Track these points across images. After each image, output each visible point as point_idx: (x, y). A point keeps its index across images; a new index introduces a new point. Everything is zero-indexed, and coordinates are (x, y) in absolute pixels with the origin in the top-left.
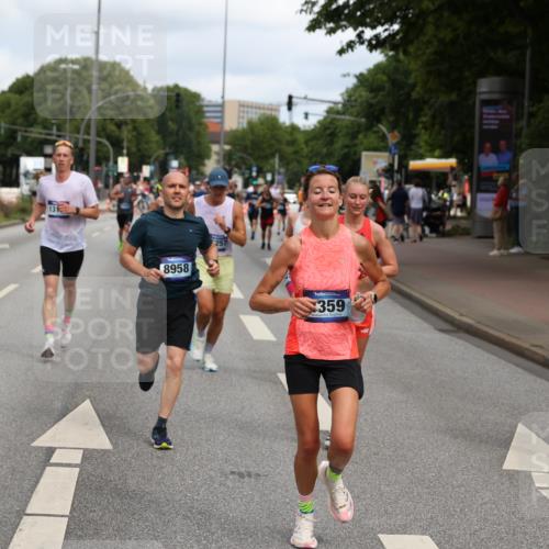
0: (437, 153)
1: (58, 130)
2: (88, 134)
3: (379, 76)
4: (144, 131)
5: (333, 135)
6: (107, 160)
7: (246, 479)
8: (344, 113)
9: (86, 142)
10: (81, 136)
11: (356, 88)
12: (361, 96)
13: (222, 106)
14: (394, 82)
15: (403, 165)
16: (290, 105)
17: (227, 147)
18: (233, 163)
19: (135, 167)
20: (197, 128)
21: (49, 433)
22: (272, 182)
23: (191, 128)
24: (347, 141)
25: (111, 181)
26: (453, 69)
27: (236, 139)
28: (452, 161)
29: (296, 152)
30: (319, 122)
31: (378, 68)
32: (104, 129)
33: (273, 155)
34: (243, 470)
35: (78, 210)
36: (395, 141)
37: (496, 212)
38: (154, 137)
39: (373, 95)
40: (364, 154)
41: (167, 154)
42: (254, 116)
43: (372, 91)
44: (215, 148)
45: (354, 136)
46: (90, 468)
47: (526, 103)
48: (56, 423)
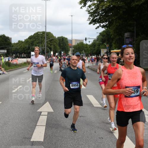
0: (117, 48)
2: (45, 47)
3: (104, 33)
4: (56, 46)
5: (95, 45)
6: (49, 52)
7: (82, 117)
8: (97, 41)
9: (44, 48)
10: (43, 47)
11: (99, 36)
12: (100, 37)
13: (72, 40)
14: (107, 34)
15: (110, 51)
16: (86, 40)
17: (73, 49)
18: (75, 52)
19: (54, 54)
20: (67, 45)
21: (40, 109)
22: (83, 55)
23: (65, 45)
24: (98, 47)
25: (50, 56)
26: (119, 32)
27: (75, 47)
28: (120, 50)
29: (87, 49)
30: (92, 43)
31: (104, 31)
32: (48, 46)
33: (83, 50)
34: (81, 115)
35: (42, 65)
36: (108, 46)
38: (58, 47)
39: (103, 37)
41: (61, 51)
42: (79, 42)
43: (103, 36)
44: (71, 49)
45: (99, 46)
46: (49, 116)
47: (135, 38)
48: (42, 106)
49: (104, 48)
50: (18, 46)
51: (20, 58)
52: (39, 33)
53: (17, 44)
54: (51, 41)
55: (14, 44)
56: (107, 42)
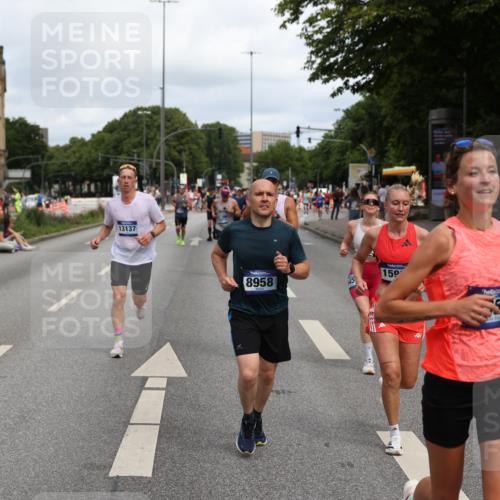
0: (402, 162)
1: (138, 156)
2: (158, 157)
3: (360, 110)
4: (197, 155)
5: (328, 153)
6: (173, 176)
7: (282, 395)
8: (336, 137)
9: (158, 164)
10: (154, 160)
11: (344, 119)
12: (346, 125)
13: (251, 135)
14: (370, 115)
15: (378, 172)
16: (298, 133)
17: (255, 164)
19: (191, 181)
20: (233, 151)
21: (143, 367)
22: (287, 187)
23: (229, 153)
24: (338, 157)
26: (412, 105)
27: (261, 158)
28: (413, 168)
29: (303, 166)
30: (319, 144)
31: (359, 104)
32: (169, 155)
33: (287, 169)
34: (279, 388)
36: (373, 155)
37: (446, 202)
38: (204, 159)
40: (351, 165)
41: (213, 171)
42: (273, 142)
43: (355, 121)
44: (247, 165)
45: (343, 153)
46: (173, 391)
47: (464, 126)
48: (147, 360)
49: (359, 162)
50: (68, 157)
51: (77, 196)
52: (140, 112)
53: (66, 148)
54: (182, 137)
55: (57, 148)
56: (369, 139)
